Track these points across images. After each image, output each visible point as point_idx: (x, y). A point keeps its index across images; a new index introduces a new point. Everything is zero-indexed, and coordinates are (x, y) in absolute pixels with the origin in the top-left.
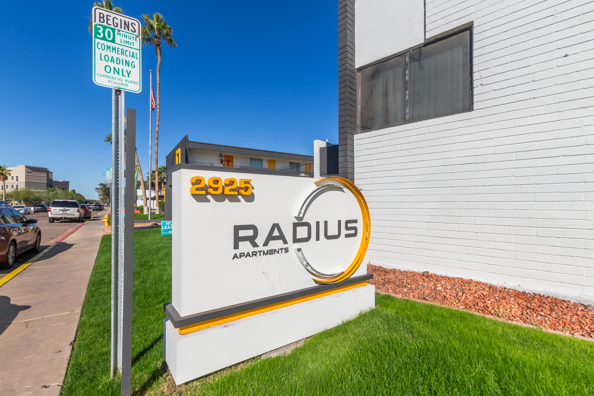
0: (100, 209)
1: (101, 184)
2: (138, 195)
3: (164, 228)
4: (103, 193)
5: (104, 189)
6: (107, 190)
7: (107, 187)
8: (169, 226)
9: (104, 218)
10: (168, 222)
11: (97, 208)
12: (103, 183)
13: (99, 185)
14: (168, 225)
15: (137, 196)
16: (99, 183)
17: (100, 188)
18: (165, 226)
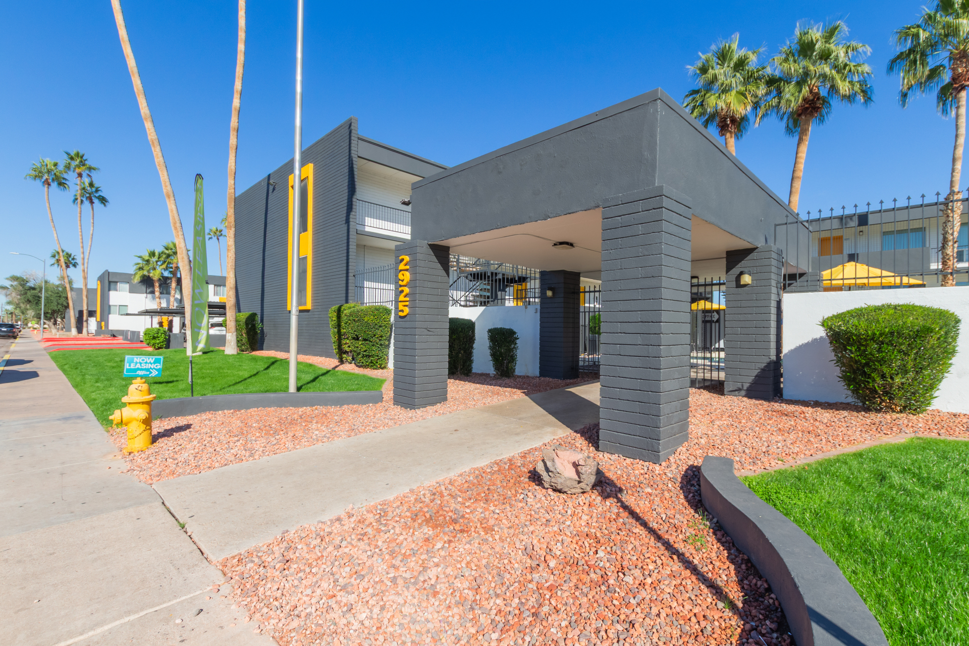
0: (11, 334)
1: (15, 278)
2: (111, 303)
3: (130, 366)
4: (19, 297)
5: (21, 288)
6: (28, 292)
7: (28, 284)
8: (139, 364)
9: (125, 399)
10: (137, 358)
11: (4, 331)
12: (18, 275)
13: (7, 279)
14: (136, 363)
15: (110, 306)
16: (8, 276)
17: (12, 286)
18: (132, 364)
